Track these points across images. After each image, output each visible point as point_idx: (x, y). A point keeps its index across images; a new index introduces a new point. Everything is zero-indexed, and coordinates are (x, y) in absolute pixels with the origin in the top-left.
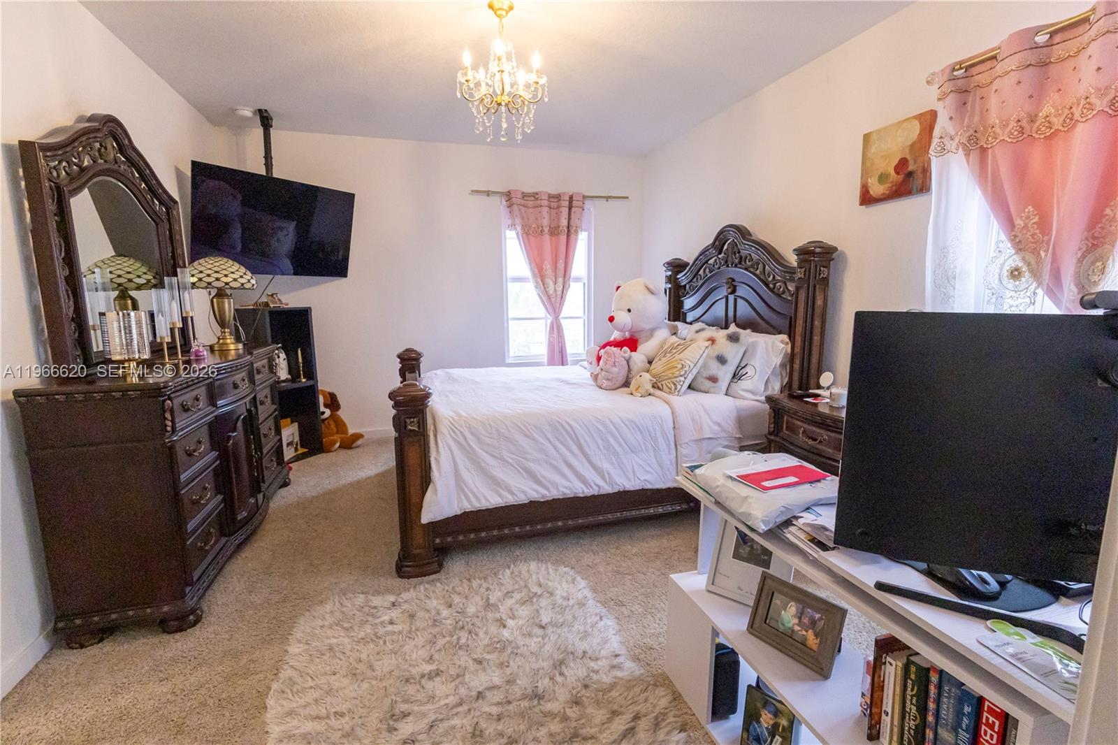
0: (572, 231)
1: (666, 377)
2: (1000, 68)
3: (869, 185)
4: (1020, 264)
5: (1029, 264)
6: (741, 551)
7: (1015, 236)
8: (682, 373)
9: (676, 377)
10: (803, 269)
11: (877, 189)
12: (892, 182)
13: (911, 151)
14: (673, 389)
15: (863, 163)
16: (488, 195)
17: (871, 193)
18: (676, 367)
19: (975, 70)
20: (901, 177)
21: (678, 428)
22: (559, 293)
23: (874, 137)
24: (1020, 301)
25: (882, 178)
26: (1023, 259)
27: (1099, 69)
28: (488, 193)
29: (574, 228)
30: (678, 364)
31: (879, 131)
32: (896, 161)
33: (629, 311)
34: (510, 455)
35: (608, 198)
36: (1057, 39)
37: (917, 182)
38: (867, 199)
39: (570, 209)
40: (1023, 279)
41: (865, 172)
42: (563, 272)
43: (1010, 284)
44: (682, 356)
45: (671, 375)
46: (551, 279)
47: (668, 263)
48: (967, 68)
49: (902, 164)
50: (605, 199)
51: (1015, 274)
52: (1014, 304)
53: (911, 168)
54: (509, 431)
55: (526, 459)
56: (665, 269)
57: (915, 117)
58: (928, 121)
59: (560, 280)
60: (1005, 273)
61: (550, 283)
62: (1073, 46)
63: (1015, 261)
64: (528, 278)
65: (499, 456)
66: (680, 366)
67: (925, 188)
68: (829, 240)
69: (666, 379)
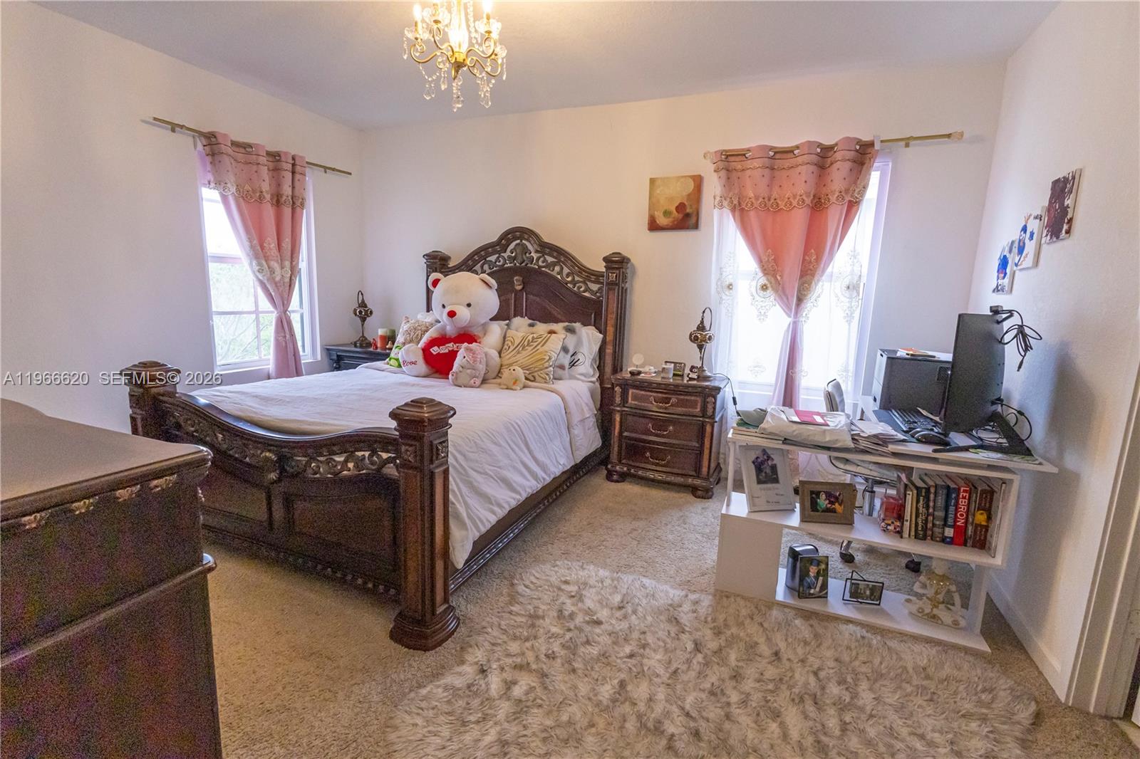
0: (298, 203)
1: (536, 369)
2: (749, 164)
3: (656, 216)
4: (767, 283)
5: (771, 283)
6: (761, 477)
7: (763, 266)
8: (551, 364)
9: (547, 368)
10: (615, 275)
11: (662, 220)
12: (674, 218)
13: (688, 200)
14: (548, 379)
15: (650, 198)
16: (173, 130)
17: (658, 222)
18: (544, 359)
19: (731, 159)
20: (681, 216)
21: (570, 413)
22: (287, 280)
23: (659, 182)
24: (766, 303)
25: (666, 213)
26: (768, 280)
27: (806, 182)
28: (174, 127)
29: (301, 200)
30: (545, 355)
31: (663, 179)
32: (677, 204)
33: (469, 305)
34: (490, 467)
35: (326, 169)
36: (778, 156)
37: (693, 220)
38: (654, 226)
39: (293, 173)
40: (768, 291)
41: (652, 206)
42: (289, 254)
43: (762, 293)
44: (545, 348)
45: (541, 366)
46: (277, 261)
47: (426, 255)
48: (727, 156)
49: (681, 207)
50: (323, 169)
51: (764, 288)
52: (764, 305)
53: (688, 210)
54: (483, 441)
55: (499, 467)
56: (425, 261)
57: (692, 177)
58: (698, 181)
59: (287, 264)
60: (759, 287)
61: (275, 265)
62: (787, 164)
63: (763, 280)
64: (240, 259)
65: (482, 471)
66: (548, 358)
67: (696, 226)
68: (625, 254)
69: (538, 371)
